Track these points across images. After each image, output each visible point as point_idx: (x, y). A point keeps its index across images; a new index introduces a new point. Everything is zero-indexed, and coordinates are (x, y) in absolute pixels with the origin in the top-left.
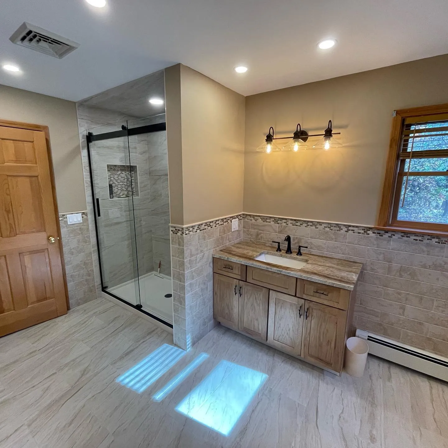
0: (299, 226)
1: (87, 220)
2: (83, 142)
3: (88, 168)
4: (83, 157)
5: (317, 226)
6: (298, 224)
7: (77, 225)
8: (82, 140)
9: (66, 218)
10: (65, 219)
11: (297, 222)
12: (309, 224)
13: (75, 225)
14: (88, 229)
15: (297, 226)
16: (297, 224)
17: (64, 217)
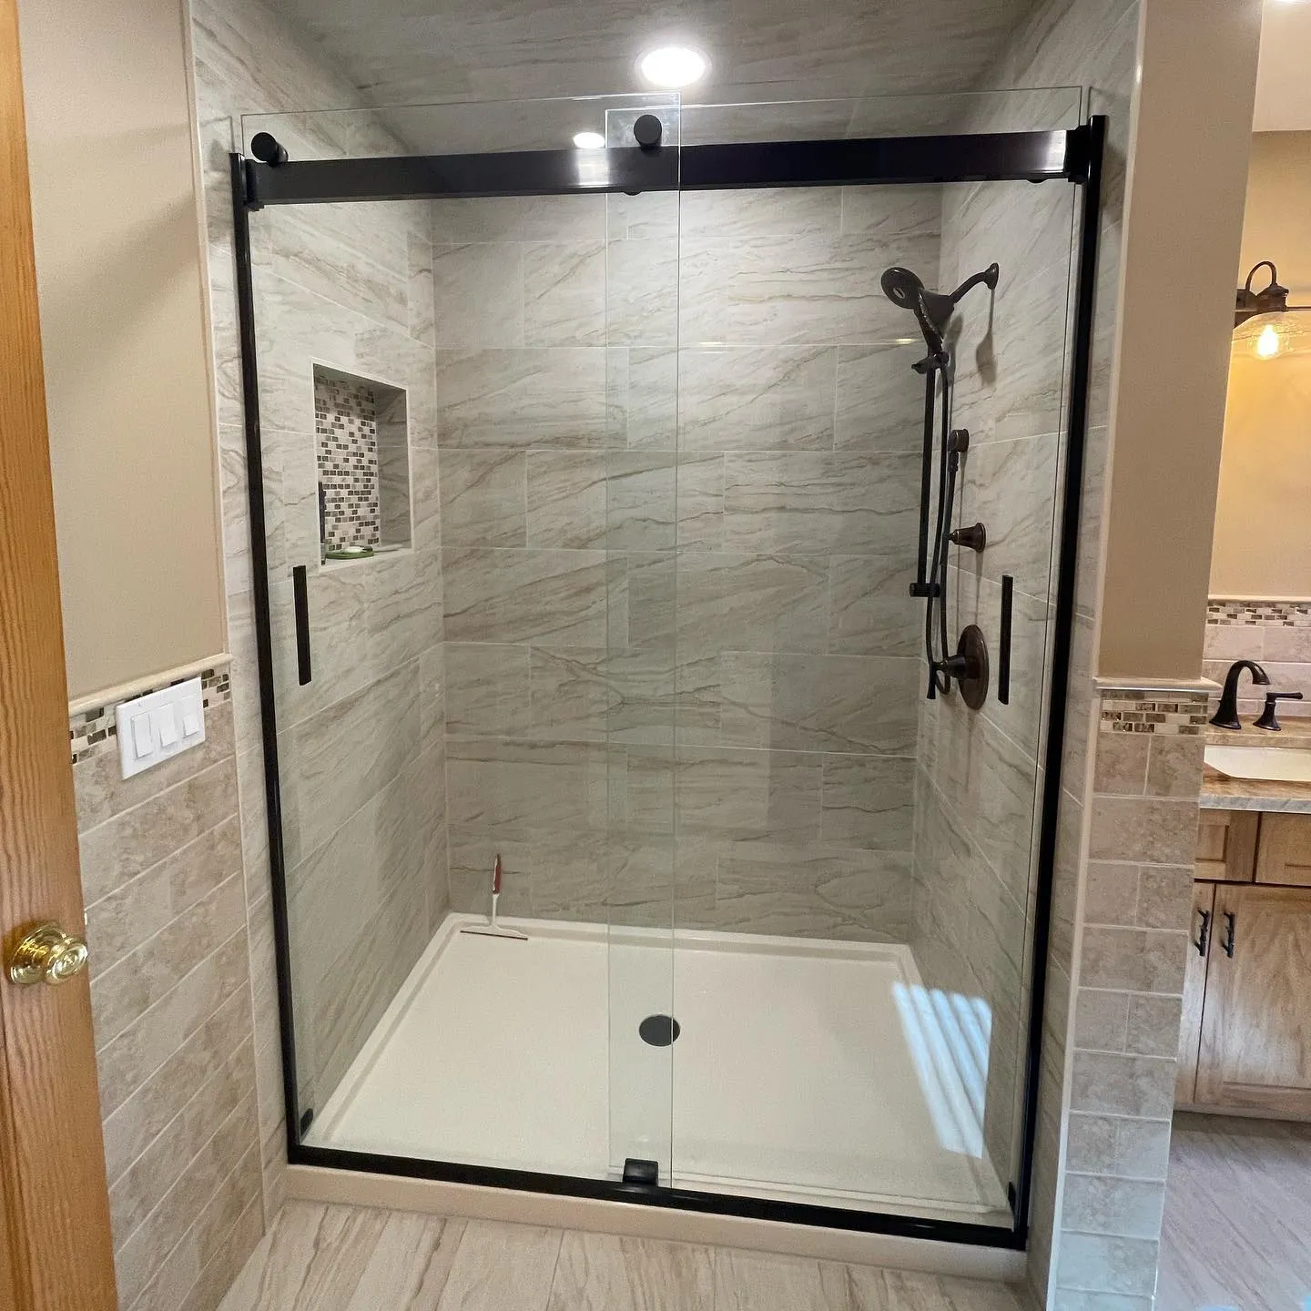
0: (1223, 622)
1: (226, 715)
2: (214, 189)
3: (235, 369)
4: (216, 287)
5: (1290, 618)
6: (1220, 616)
7: (173, 767)
8: (210, 183)
9: (113, 730)
10: (106, 745)
11: (1217, 610)
12: (1260, 611)
13: (166, 772)
14: (230, 778)
15: (1215, 621)
16: (1214, 617)
17: (101, 724)
